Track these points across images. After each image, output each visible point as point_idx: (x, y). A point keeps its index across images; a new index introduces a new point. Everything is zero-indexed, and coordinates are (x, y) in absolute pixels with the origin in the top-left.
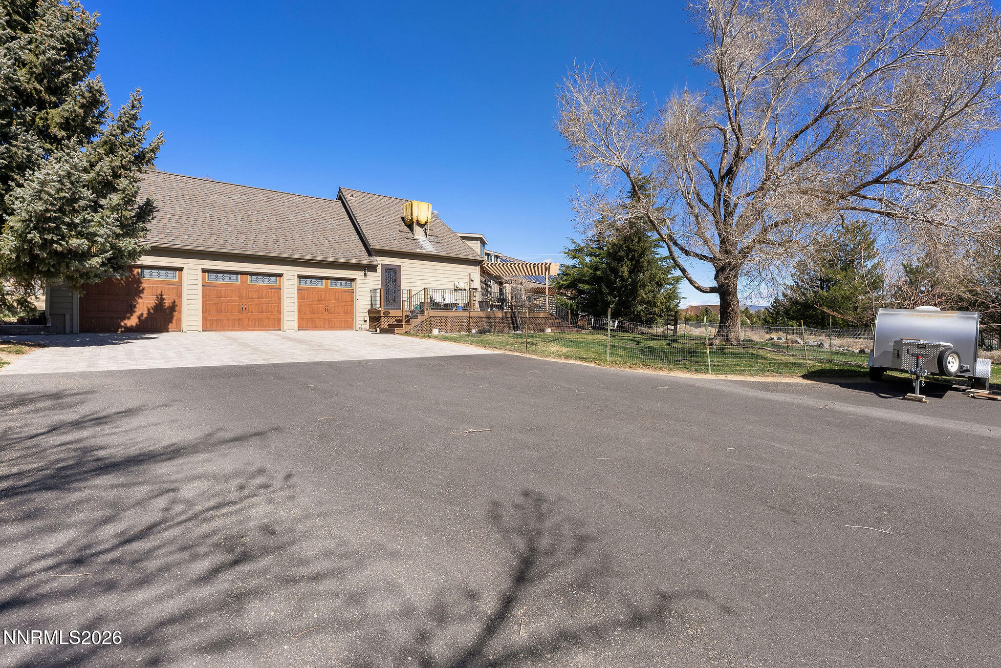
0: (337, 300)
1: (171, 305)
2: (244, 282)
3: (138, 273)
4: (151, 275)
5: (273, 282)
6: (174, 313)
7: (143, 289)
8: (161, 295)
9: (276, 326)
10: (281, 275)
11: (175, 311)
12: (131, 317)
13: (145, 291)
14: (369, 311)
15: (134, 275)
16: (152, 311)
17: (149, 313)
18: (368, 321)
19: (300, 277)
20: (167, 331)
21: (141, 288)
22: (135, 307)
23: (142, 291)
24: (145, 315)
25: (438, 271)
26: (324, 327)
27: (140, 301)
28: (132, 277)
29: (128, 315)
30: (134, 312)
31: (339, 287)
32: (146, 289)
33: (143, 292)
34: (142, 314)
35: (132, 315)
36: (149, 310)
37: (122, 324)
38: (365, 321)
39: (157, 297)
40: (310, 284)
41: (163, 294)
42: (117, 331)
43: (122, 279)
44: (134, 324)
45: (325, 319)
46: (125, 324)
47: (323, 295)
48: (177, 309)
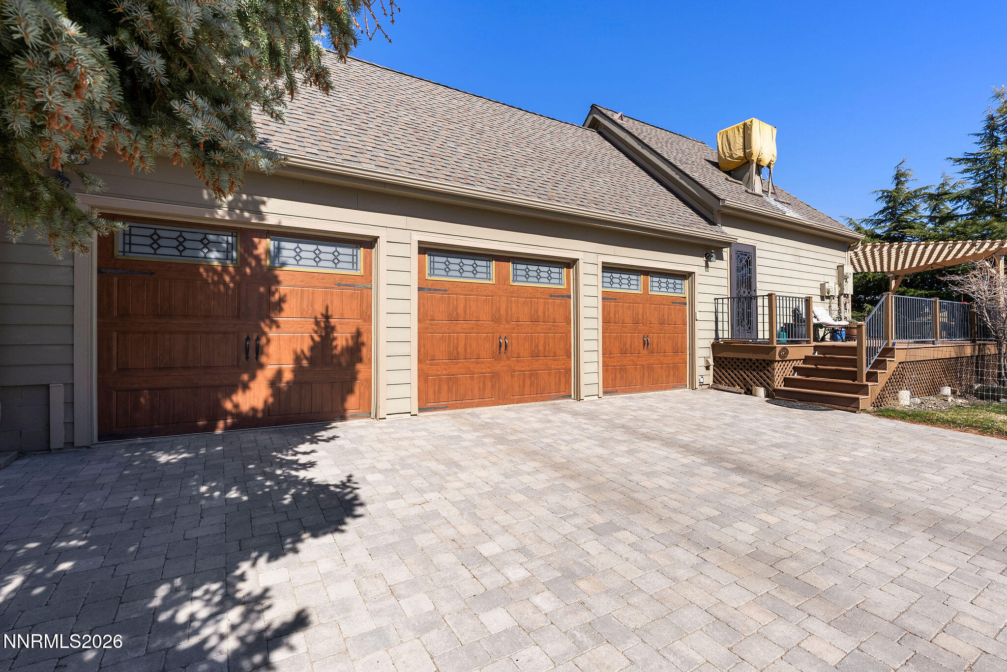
1: (350, 343)
2: (502, 279)
3: (268, 252)
4: (298, 257)
5: (557, 279)
6: (359, 366)
7: (282, 300)
8: (327, 317)
10: (575, 264)
11: (360, 360)
12: (252, 385)
13: (285, 306)
14: (713, 345)
15: (258, 258)
16: (305, 363)
17: (298, 370)
19: (606, 268)
20: (343, 418)
21: (277, 296)
22: (259, 351)
23: (278, 306)
24: (288, 376)
25: (802, 260)
26: (642, 384)
27: (273, 334)
28: (253, 263)
29: (245, 377)
30: (261, 366)
31: (664, 292)
32: (288, 298)
33: (281, 310)
34: (279, 373)
35: (253, 377)
36: (297, 359)
37: (228, 406)
38: (707, 368)
39: (317, 323)
41: (330, 313)
42: (214, 427)
43: (225, 268)
44: (260, 405)
45: (643, 366)
46: (236, 406)
48: (364, 350)
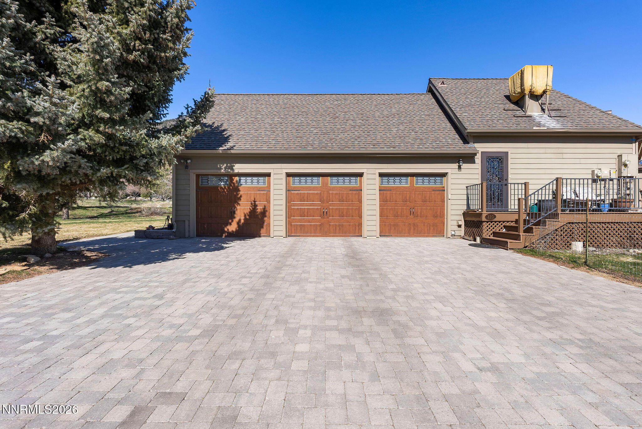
0: (424, 201)
1: (262, 210)
2: (325, 184)
3: (237, 181)
4: (246, 182)
5: (353, 182)
6: (265, 219)
7: (241, 196)
8: (255, 202)
9: (357, 230)
10: (361, 175)
11: (266, 217)
12: (232, 224)
13: (242, 198)
14: (464, 214)
15: (234, 183)
16: (248, 217)
17: (245, 219)
18: (463, 226)
19: (381, 175)
20: (260, 236)
21: (239, 195)
22: (234, 213)
23: (239, 199)
24: (242, 221)
25: (565, 156)
26: (409, 233)
27: (238, 207)
28: (233, 185)
29: (230, 221)
30: (235, 218)
31: (426, 185)
32: (243, 196)
33: (241, 200)
34: (240, 220)
35: (232, 221)
36: (245, 216)
37: (226, 229)
38: (460, 226)
39: (252, 204)
40: (393, 183)
41: (256, 200)
42: (222, 236)
43: (225, 187)
44: (234, 230)
45: (410, 224)
46: (228, 230)
47: (408, 196)
48: (267, 214)
